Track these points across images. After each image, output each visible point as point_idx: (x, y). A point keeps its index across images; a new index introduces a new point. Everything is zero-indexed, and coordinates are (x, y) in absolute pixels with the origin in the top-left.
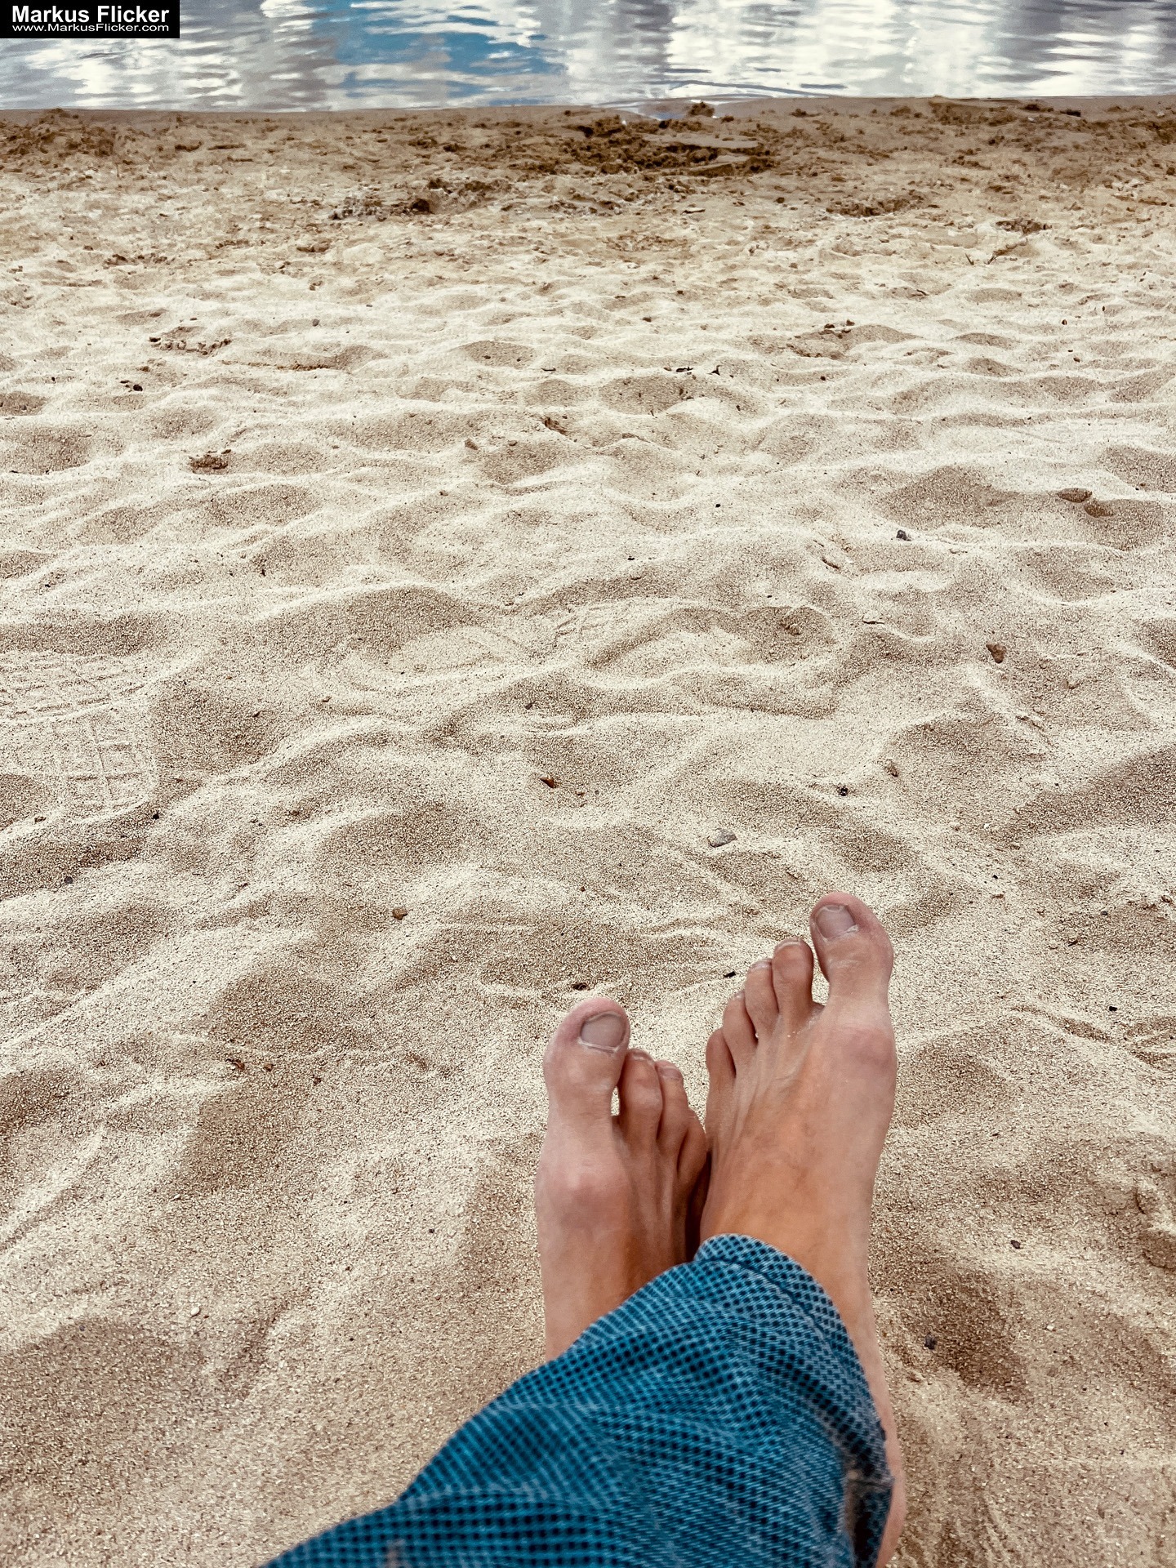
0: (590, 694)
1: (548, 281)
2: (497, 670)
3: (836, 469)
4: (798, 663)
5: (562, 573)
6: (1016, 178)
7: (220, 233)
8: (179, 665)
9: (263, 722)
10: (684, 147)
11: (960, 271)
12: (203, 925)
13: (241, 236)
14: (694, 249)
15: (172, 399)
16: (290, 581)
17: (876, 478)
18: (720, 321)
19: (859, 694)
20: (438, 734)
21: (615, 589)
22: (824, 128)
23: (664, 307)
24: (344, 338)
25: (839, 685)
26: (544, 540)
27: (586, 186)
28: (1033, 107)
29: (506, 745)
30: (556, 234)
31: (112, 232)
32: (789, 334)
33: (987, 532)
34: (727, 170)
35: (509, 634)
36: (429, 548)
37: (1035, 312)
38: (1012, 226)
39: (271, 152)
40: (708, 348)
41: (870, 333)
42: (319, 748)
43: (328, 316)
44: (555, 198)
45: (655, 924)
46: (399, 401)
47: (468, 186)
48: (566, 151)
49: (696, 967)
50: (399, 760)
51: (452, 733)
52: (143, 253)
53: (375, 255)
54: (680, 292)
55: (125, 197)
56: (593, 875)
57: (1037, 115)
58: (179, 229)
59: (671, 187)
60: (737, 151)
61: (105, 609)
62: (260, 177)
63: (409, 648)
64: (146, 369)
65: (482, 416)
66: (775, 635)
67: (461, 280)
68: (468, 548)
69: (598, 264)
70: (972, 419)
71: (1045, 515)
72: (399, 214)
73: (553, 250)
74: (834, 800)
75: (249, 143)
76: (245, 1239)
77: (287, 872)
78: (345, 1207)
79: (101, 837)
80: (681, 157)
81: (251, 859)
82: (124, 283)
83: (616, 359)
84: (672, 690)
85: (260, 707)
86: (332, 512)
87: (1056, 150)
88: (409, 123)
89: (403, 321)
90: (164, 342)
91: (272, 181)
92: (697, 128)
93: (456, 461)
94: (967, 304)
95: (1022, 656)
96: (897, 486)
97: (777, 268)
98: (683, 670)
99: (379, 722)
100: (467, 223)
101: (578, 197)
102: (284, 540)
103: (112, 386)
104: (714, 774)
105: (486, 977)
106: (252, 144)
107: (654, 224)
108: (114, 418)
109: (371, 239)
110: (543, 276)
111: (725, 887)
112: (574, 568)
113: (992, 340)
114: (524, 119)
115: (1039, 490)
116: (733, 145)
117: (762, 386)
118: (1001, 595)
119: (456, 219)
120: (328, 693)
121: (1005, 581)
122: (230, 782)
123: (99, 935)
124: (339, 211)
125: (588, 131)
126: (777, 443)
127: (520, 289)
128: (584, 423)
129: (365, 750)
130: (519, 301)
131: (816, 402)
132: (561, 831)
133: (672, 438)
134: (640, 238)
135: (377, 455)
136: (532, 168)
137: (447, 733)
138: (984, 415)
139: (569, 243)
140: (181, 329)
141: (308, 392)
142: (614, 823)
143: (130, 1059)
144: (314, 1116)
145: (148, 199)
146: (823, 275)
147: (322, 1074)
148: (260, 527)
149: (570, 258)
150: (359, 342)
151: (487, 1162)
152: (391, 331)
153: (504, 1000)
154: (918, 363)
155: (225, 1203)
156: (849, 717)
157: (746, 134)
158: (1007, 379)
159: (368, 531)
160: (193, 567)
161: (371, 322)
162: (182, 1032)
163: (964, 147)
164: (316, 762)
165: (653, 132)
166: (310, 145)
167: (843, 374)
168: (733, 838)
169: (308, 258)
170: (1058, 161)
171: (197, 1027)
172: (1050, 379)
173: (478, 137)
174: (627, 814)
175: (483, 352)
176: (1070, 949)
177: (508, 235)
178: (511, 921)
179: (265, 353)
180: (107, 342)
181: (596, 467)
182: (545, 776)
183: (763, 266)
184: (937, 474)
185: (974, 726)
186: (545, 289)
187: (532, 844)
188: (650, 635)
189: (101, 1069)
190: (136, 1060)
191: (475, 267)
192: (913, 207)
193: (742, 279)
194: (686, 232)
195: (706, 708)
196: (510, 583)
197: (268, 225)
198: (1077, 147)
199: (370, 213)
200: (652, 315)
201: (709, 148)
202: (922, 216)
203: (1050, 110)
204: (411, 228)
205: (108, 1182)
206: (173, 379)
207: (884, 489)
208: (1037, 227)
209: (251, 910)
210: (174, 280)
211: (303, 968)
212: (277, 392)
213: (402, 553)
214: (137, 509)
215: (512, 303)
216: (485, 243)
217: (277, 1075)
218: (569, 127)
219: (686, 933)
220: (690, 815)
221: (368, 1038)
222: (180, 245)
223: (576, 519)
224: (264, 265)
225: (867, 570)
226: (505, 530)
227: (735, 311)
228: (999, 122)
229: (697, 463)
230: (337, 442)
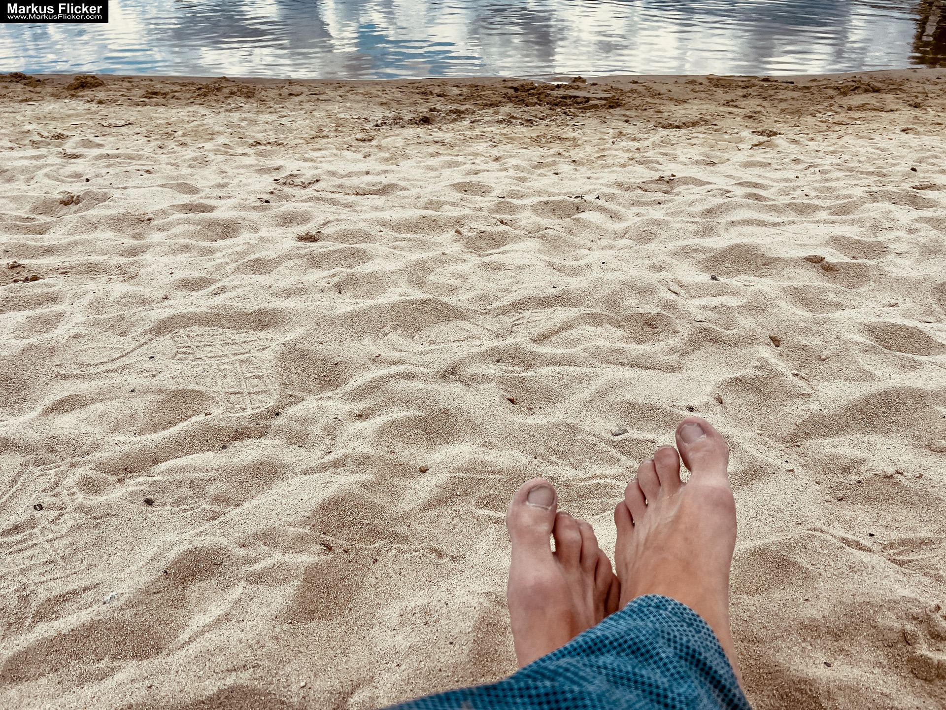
0: (534, 356)
1: (498, 155)
2: (479, 343)
3: (671, 246)
4: (657, 344)
5: (515, 294)
6: (760, 112)
7: (313, 132)
8: (291, 336)
9: (340, 368)
10: (570, 97)
11: (734, 153)
12: (305, 472)
13: (324, 133)
14: (579, 142)
15: (287, 207)
16: (355, 297)
17: (695, 250)
18: (598, 175)
19: (695, 360)
20: (445, 374)
21: (547, 302)
22: (649, 89)
23: (565, 168)
24: (384, 180)
25: (683, 355)
26: (503, 279)
27: (518, 111)
28: (766, 80)
29: (485, 379)
30: (501, 134)
31: (254, 132)
32: (638, 181)
33: (763, 279)
34: (595, 106)
35: (485, 325)
36: (437, 281)
37: (779, 173)
38: (762, 133)
39: (341, 96)
40: (592, 187)
41: (685, 181)
42: (374, 380)
43: (374, 169)
44: (500, 117)
45: (581, 476)
46: (416, 210)
47: (451, 111)
48: (504, 97)
49: (609, 501)
50: (422, 386)
51: (452, 373)
52: (270, 141)
53: (400, 143)
54: (574, 161)
55: (261, 116)
56: (542, 450)
57: (769, 83)
58: (290, 131)
59: (565, 113)
60: (601, 99)
61: (249, 306)
62: (335, 108)
63: (426, 331)
64: (272, 193)
65: (465, 217)
66: (642, 329)
67: (449, 155)
68: (459, 281)
69: (526, 148)
70: (749, 222)
71: (797, 270)
72: (413, 124)
73: (500, 142)
74: (686, 413)
75: (329, 92)
76: (332, 648)
77: (356, 443)
78: (394, 632)
79: (244, 423)
80: (569, 102)
81: (334, 439)
82: (260, 154)
83: (539, 193)
84: (583, 355)
85: (339, 359)
86: (380, 262)
87: (781, 100)
88: (416, 85)
89: (417, 173)
90: (282, 181)
91: (341, 110)
92: (578, 88)
93: (449, 241)
94: (740, 168)
95: (791, 344)
96: (708, 255)
97: (629, 151)
98: (588, 345)
99: (410, 367)
100: (451, 128)
101: (513, 117)
102: (352, 275)
103: (253, 201)
104: (611, 398)
105: (478, 505)
106: (330, 94)
107: (555, 130)
108: (254, 215)
109: (397, 135)
110: (495, 152)
111: (623, 458)
112: (521, 291)
113: (756, 185)
114: (480, 84)
115: (793, 256)
116: (599, 96)
117: (624, 206)
118: (776, 309)
119: (444, 127)
120: (379, 353)
121: (778, 302)
122: (321, 398)
123: (243, 476)
124: (379, 122)
125: (516, 89)
126: (635, 234)
127: (483, 158)
128: (522, 223)
129: (402, 381)
130: (482, 164)
131: (657, 213)
132: (520, 424)
133: (574, 231)
134: (549, 137)
135: (405, 236)
136: (486, 105)
137: (450, 373)
138: (756, 220)
139: (508, 138)
140: (291, 175)
141: (363, 206)
142: (553, 421)
143: (262, 543)
144: (374, 581)
145: (274, 117)
146: (655, 154)
147: (378, 558)
148: (338, 269)
149: (510, 145)
150: (392, 182)
151: (485, 604)
152: (410, 177)
153: (490, 518)
154: (714, 196)
155: (319, 628)
156: (690, 372)
157: (605, 91)
158: (768, 203)
159: (401, 271)
160: (301, 286)
161: (399, 172)
162: (294, 526)
163: (729, 99)
164: (372, 388)
165: (552, 90)
166: (362, 94)
167: (671, 201)
168: (626, 431)
169: (361, 144)
170: (783, 105)
171: (303, 524)
172: (793, 203)
173: (456, 91)
174: (561, 417)
175: (462, 188)
176: (838, 503)
177: (474, 134)
178: (493, 472)
179: (339, 187)
180: (250, 181)
181: (532, 244)
182: (509, 397)
183: (620, 149)
184: (732, 248)
185: (766, 379)
186: (497, 159)
187: (503, 432)
188: (568, 326)
189: (243, 548)
190: (265, 544)
191: (457, 148)
192: (702, 125)
193: (609, 156)
194: (575, 134)
195: (604, 365)
196: (484, 299)
197: (339, 129)
198: (793, 99)
199: (396, 124)
200: (559, 171)
201: (584, 97)
202: (708, 129)
203: (776, 81)
204: (421, 130)
205: (246, 612)
206: (287, 198)
207: (701, 256)
208: (775, 134)
209: (335, 463)
210: (287, 153)
211: (367, 494)
212: (346, 206)
213: (420, 284)
214: (267, 259)
215: (478, 164)
216: (462, 137)
217: (351, 556)
218: (505, 87)
219: (602, 481)
220: (599, 419)
221: (406, 538)
222: (290, 138)
223: (521, 267)
224: (338, 146)
225: (694, 297)
226: (480, 272)
227: (606, 170)
228: (748, 87)
229: (589, 244)
230: (382, 229)
